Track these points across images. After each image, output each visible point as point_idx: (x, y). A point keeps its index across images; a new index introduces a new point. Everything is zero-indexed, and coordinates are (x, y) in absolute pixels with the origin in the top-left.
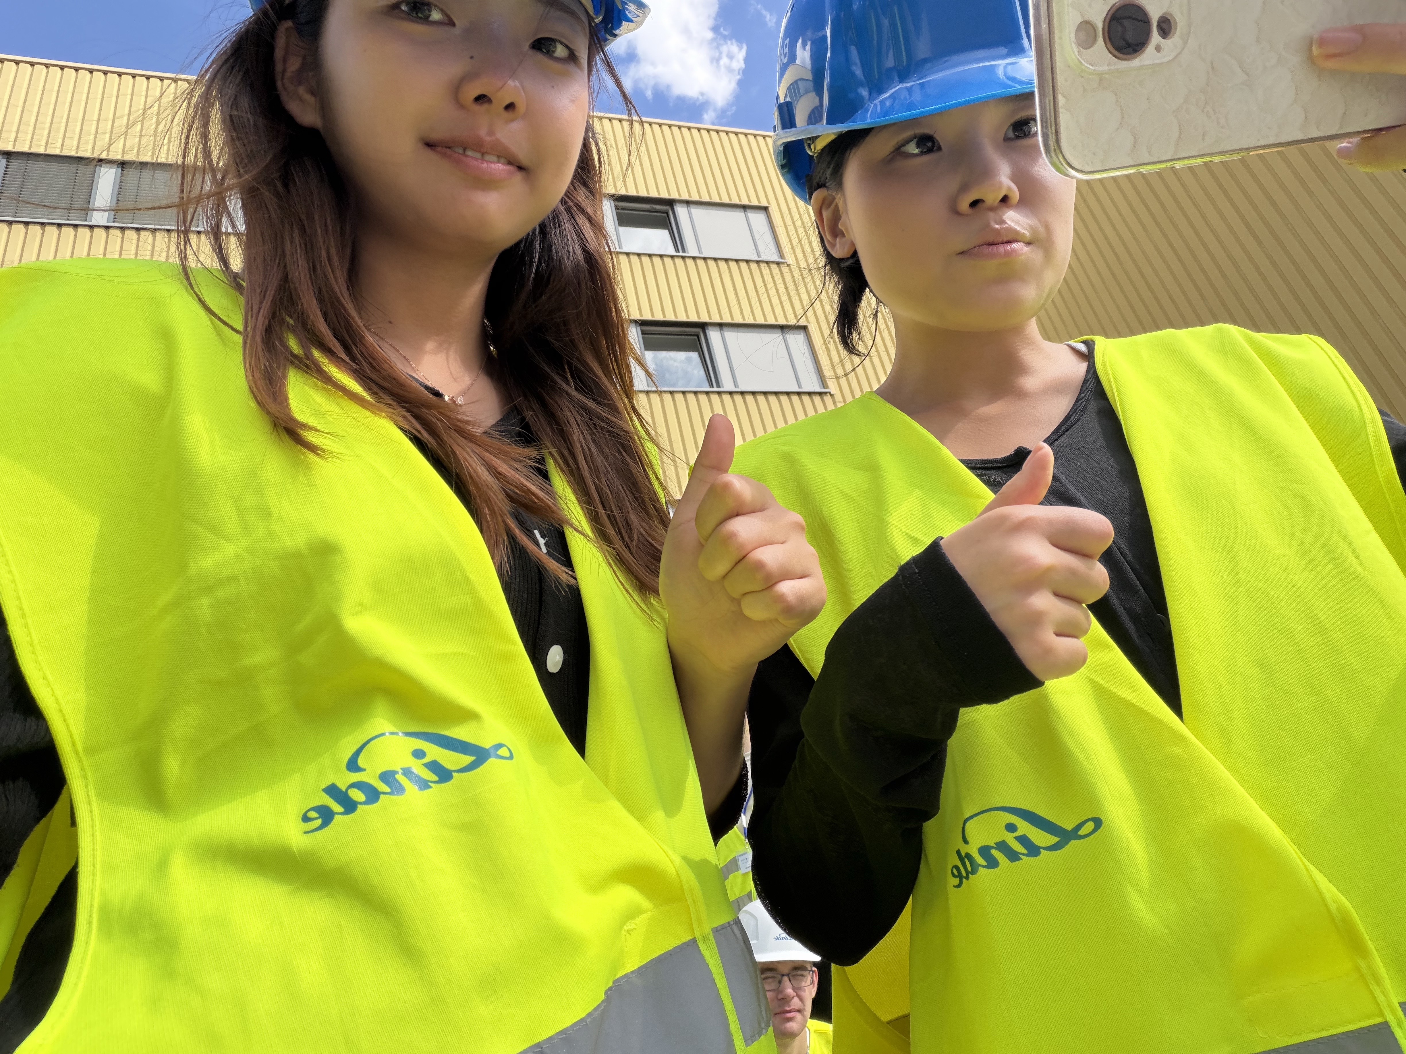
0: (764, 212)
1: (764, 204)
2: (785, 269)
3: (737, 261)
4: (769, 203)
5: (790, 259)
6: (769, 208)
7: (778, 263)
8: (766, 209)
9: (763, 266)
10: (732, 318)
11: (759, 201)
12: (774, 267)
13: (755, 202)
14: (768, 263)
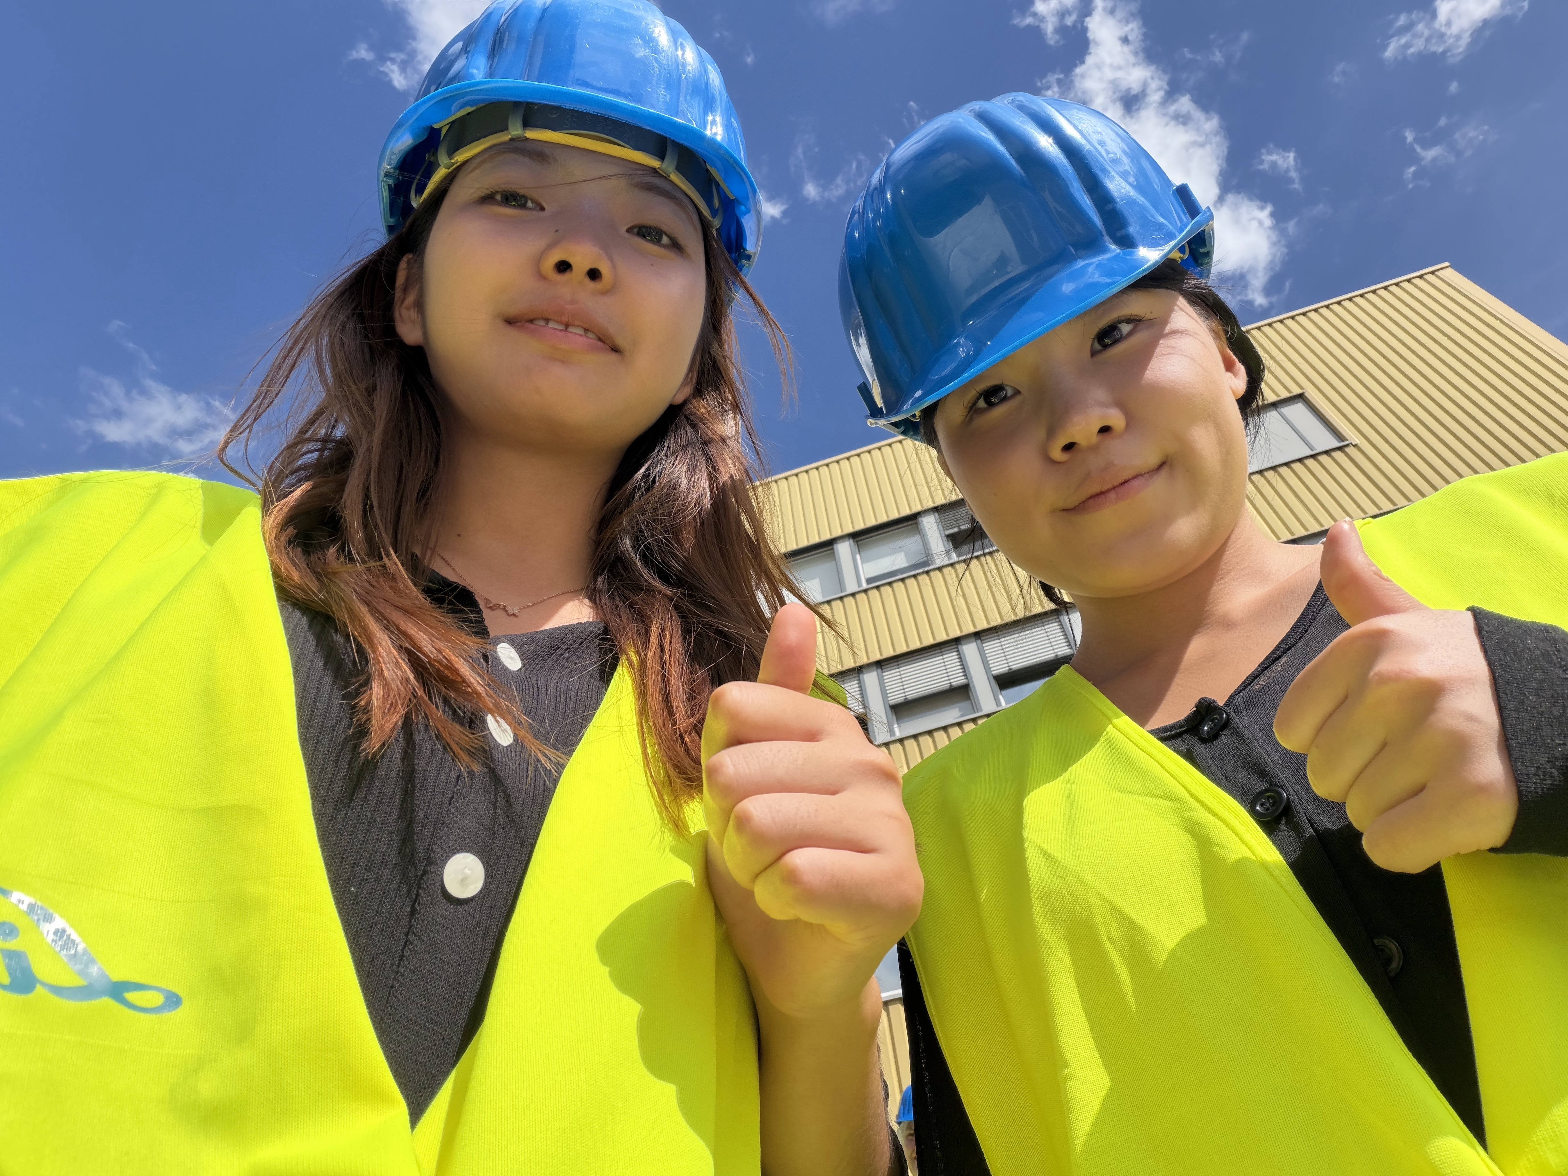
0: (1301, 400)
1: (1296, 391)
2: (1351, 450)
3: (1287, 464)
4: (1302, 388)
5: (1353, 436)
6: (1306, 394)
7: (1340, 449)
8: (1301, 397)
9: (1324, 459)
10: (1306, 529)
11: (1289, 391)
12: (1337, 455)
13: (1284, 394)
14: (1327, 453)
